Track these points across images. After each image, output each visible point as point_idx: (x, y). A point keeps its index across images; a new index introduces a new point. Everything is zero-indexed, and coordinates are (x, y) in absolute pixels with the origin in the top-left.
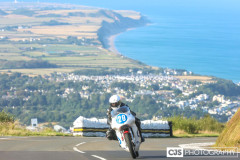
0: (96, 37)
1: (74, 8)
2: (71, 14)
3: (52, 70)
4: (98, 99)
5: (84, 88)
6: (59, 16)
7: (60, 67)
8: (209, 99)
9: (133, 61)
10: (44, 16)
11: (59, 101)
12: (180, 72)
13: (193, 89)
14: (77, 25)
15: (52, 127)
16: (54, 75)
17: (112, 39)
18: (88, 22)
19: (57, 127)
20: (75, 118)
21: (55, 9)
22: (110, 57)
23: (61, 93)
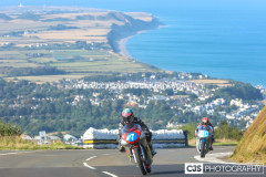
0: (106, 41)
1: (82, 11)
2: (79, 18)
3: (61, 77)
4: (110, 105)
5: (95, 95)
6: (66, 19)
7: (69, 73)
8: (227, 103)
9: (145, 65)
11: (69, 109)
12: (196, 75)
13: (210, 94)
14: (85, 29)
15: (61, 136)
16: (63, 82)
17: (122, 43)
18: (97, 26)
19: (67, 137)
20: (87, 127)
21: (62, 12)
22: (121, 61)
23: (71, 100)
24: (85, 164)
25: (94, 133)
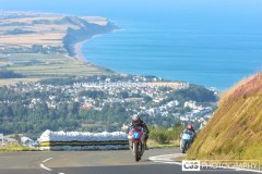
0: (62, 45)
1: (38, 16)
2: (35, 22)
3: (18, 80)
4: (66, 108)
5: (51, 98)
6: (23, 24)
7: (25, 77)
8: (181, 105)
9: (101, 69)
10: (8, 25)
11: (25, 112)
12: (150, 78)
13: (164, 96)
14: (41, 33)
15: (18, 138)
16: (20, 85)
17: (78, 47)
18: (53, 30)
19: (24, 139)
20: (44, 130)
21: (19, 17)
22: (76, 64)
23: (27, 103)
24: (42, 166)
25: (50, 135)
